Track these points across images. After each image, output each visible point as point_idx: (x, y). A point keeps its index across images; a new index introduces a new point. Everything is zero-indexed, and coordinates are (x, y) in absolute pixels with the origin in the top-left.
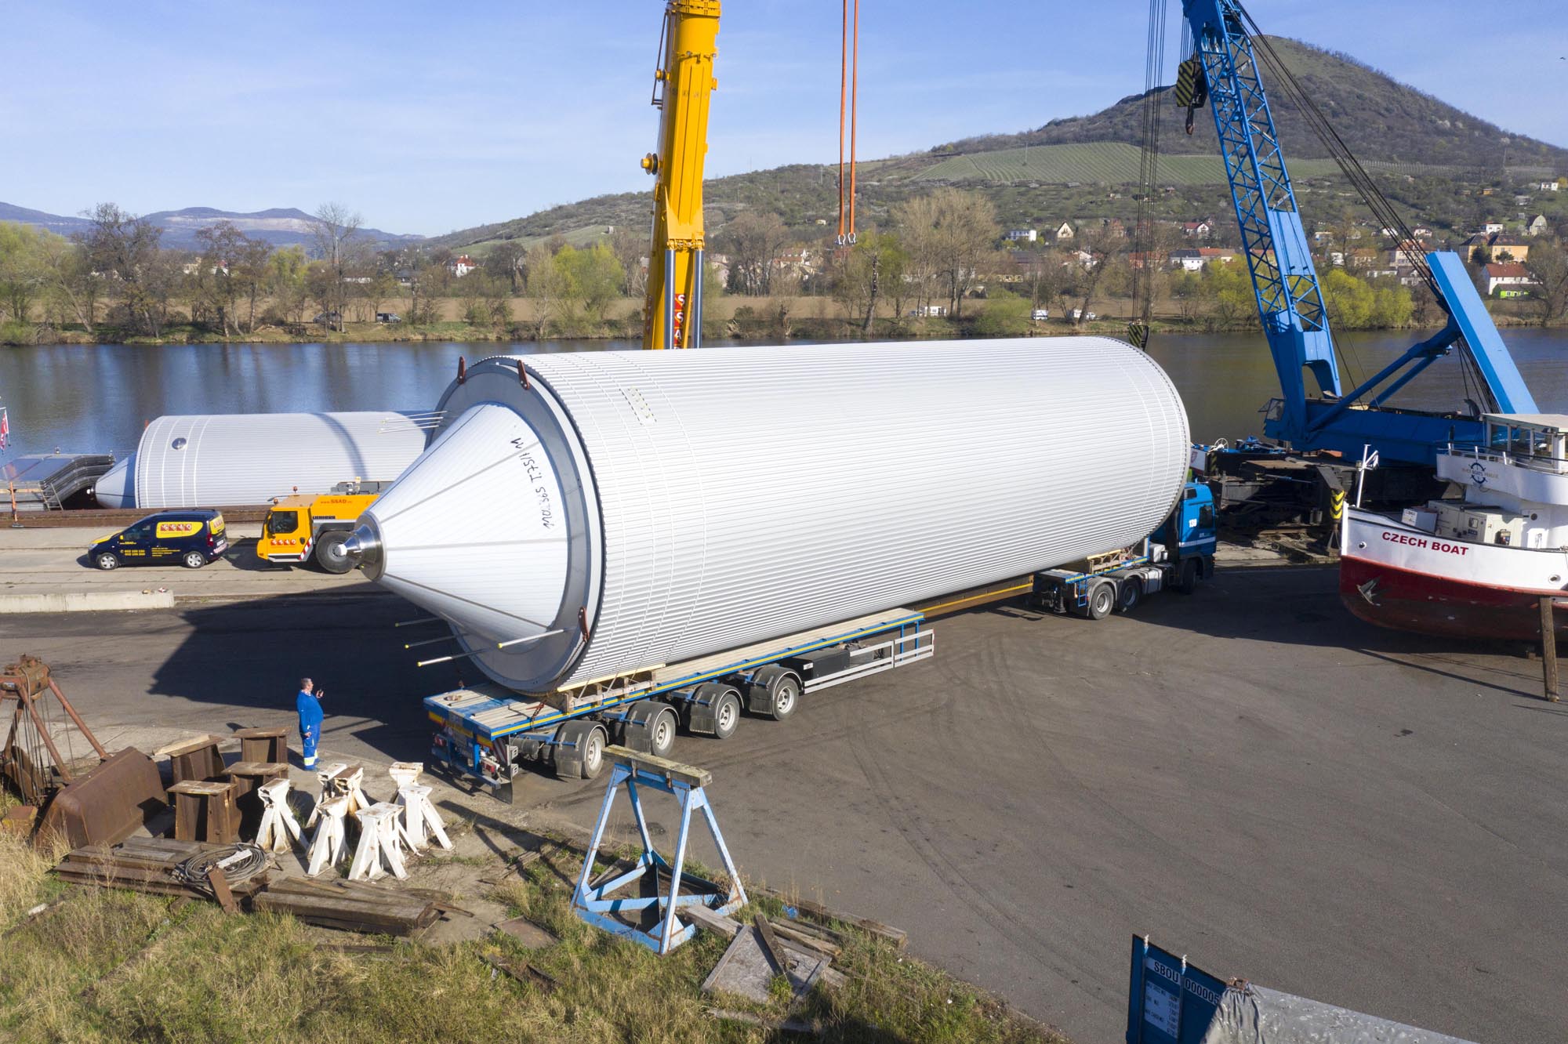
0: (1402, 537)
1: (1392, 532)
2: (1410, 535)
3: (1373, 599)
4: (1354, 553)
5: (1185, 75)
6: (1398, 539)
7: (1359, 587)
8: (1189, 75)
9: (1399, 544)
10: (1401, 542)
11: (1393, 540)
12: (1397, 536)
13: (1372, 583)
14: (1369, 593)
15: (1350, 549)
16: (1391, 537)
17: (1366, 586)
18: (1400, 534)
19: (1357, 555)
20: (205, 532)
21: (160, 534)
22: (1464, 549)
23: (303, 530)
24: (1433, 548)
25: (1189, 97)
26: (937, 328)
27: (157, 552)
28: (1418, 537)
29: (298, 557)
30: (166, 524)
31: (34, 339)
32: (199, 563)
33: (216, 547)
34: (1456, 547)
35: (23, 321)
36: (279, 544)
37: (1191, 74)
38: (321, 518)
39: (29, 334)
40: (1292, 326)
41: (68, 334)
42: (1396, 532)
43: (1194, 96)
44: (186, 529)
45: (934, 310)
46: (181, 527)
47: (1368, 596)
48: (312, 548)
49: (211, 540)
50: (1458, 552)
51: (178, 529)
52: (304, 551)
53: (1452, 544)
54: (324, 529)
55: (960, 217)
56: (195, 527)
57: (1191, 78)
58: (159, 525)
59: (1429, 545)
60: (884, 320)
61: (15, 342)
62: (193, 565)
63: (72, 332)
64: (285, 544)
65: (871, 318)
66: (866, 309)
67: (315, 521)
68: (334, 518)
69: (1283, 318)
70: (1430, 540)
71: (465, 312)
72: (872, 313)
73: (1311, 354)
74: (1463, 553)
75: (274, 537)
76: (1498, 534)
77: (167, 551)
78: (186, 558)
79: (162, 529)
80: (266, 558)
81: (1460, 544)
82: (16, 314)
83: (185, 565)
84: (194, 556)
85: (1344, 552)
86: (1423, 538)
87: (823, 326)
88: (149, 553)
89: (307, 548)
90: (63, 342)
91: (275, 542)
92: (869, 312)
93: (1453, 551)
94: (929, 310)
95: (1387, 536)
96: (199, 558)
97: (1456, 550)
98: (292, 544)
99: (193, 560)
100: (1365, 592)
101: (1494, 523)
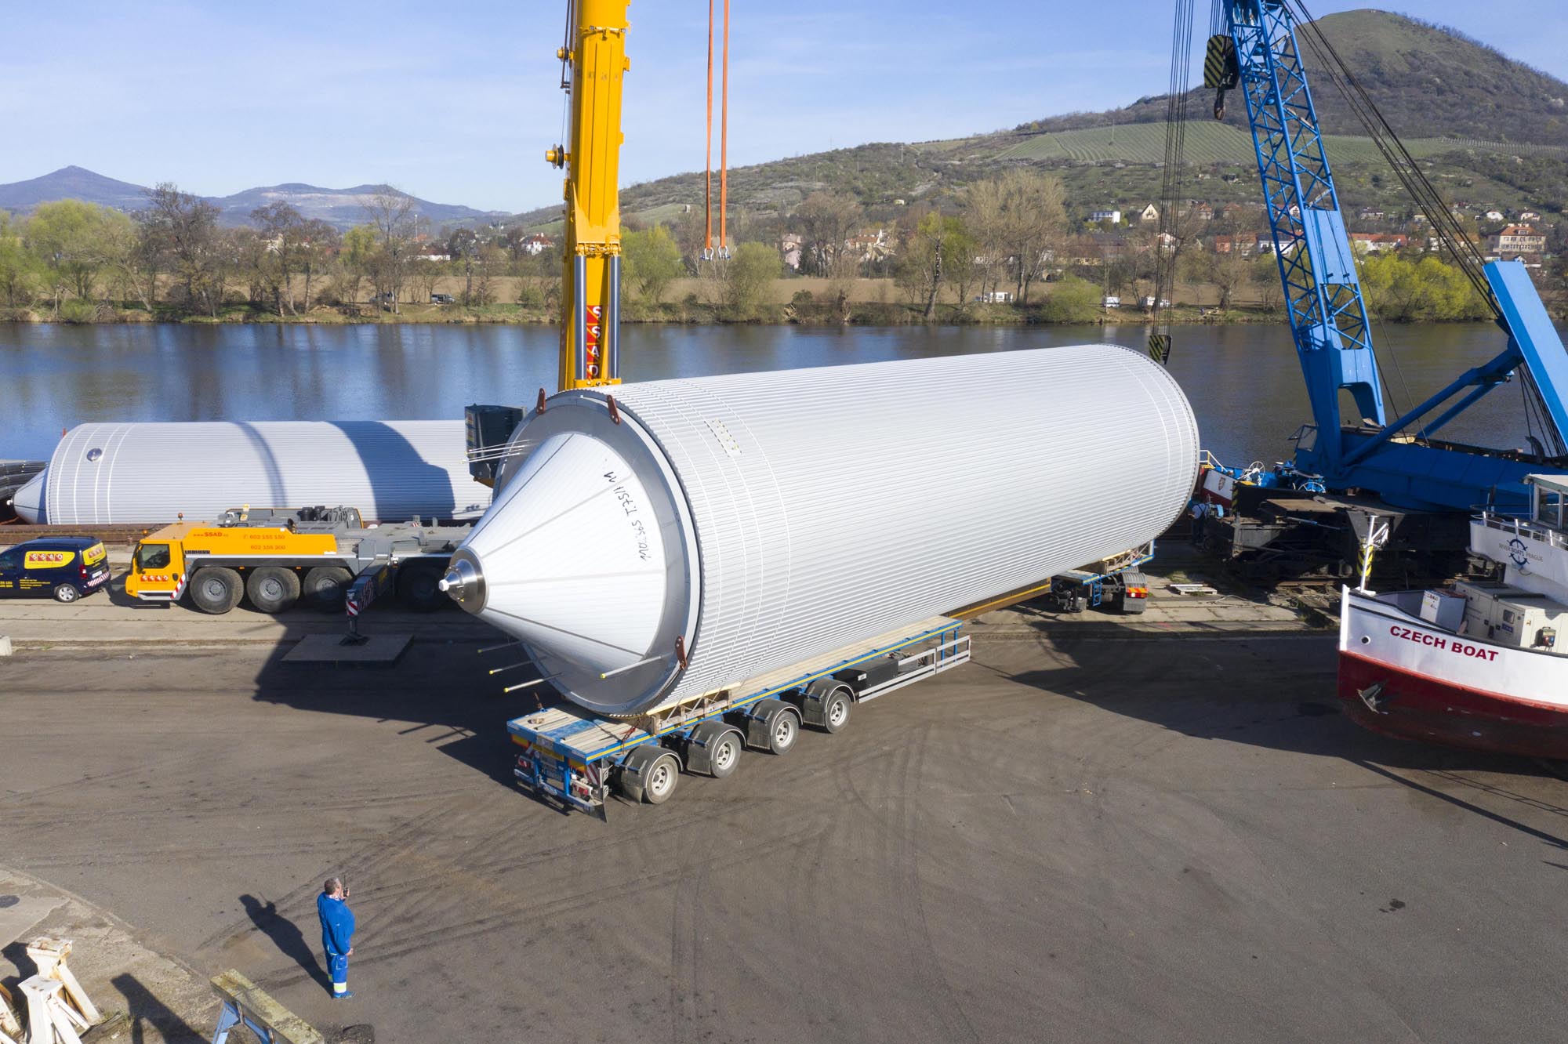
0: (1415, 633)
1: (1402, 626)
2: (1425, 632)
3: (1377, 707)
4: (1356, 648)
5: (1214, 52)
6: (1410, 636)
7: (1360, 691)
8: (1218, 50)
9: (1411, 641)
10: (1413, 639)
11: (1403, 636)
12: (1409, 632)
13: (1375, 688)
14: (1373, 699)
15: (1350, 643)
16: (1402, 632)
17: (1369, 691)
18: (1413, 629)
19: (1359, 652)
20: (77, 564)
21: (29, 565)
22: (1493, 653)
23: (176, 565)
24: (1453, 650)
25: (1219, 77)
26: (1002, 315)
27: (26, 583)
28: (1435, 635)
29: (171, 595)
30: (35, 554)
31: (94, 317)
32: (71, 597)
33: (90, 579)
34: (1483, 651)
35: (86, 299)
36: (149, 580)
37: (1221, 49)
38: (194, 552)
39: (90, 312)
40: (1327, 343)
41: (128, 312)
42: (1408, 627)
43: (1225, 76)
44: (57, 559)
45: (1000, 296)
46: (51, 557)
47: (1372, 703)
48: (185, 586)
49: (84, 572)
50: (1484, 657)
51: (48, 559)
52: (177, 589)
53: (1478, 646)
54: (198, 565)
55: (1029, 201)
56: (67, 558)
57: (1221, 55)
58: (28, 554)
59: (1449, 646)
60: (947, 305)
61: (74, 320)
62: (64, 598)
63: (132, 311)
64: (156, 580)
65: (933, 303)
66: (927, 295)
67: (188, 556)
68: (208, 552)
69: (1318, 333)
70: (1450, 640)
71: (519, 293)
72: (934, 299)
73: (1349, 376)
74: (1492, 659)
75: (144, 573)
76: (1540, 633)
77: (36, 583)
78: (58, 591)
79: (31, 559)
80: (135, 594)
81: (1487, 648)
82: (80, 292)
83: (57, 598)
84: (65, 589)
85: (1343, 647)
86: (1441, 637)
87: (883, 312)
88: (17, 585)
89: (179, 586)
90: (123, 321)
91: (145, 577)
92: (931, 297)
93: (1478, 655)
94: (994, 296)
95: (1396, 631)
96: (71, 591)
97: (1482, 654)
98: (164, 580)
99: (65, 593)
100: (1367, 699)
101: (1534, 619)
